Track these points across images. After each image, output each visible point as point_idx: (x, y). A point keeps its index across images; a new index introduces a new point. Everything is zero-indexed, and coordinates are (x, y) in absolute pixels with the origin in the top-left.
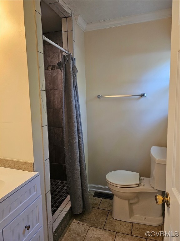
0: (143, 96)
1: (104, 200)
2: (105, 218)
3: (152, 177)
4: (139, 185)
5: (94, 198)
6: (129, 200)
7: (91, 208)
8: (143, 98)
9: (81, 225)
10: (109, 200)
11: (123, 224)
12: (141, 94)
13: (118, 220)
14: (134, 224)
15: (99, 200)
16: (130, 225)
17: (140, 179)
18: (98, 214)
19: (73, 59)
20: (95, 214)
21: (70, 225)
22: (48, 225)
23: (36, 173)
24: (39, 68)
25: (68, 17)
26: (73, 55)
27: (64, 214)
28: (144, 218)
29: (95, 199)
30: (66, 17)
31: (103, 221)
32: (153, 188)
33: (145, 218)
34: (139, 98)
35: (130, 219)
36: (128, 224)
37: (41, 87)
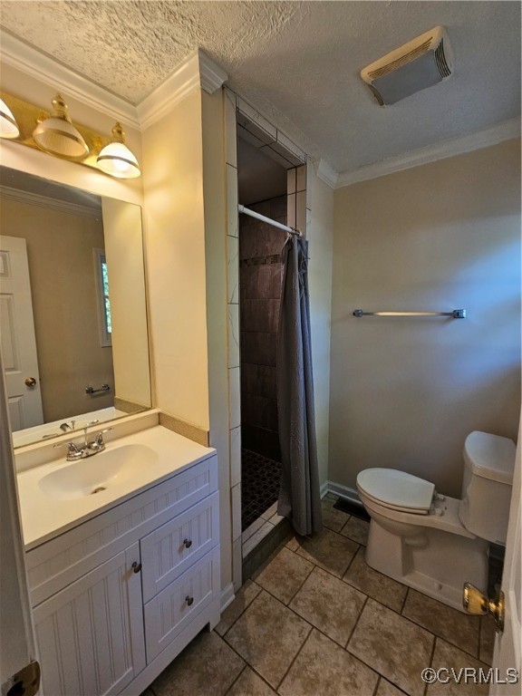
0: (457, 315)
1: (353, 519)
2: (349, 558)
3: (465, 500)
4: (429, 512)
5: (335, 510)
6: (403, 537)
7: (324, 529)
8: (457, 321)
9: (300, 558)
10: (363, 523)
11: (386, 584)
12: (452, 311)
13: (377, 571)
14: (411, 592)
15: (343, 516)
16: (402, 591)
17: (434, 499)
18: (335, 545)
19: (304, 243)
20: (331, 544)
21: (280, 550)
22: (232, 542)
23: (212, 450)
24: (228, 263)
25: (299, 167)
26: (304, 236)
27: (269, 528)
28: (436, 585)
29: (337, 513)
30: (296, 167)
31: (344, 562)
32: (464, 527)
33: (440, 587)
34: (448, 320)
35: (403, 578)
36: (397, 587)
37: (230, 297)
